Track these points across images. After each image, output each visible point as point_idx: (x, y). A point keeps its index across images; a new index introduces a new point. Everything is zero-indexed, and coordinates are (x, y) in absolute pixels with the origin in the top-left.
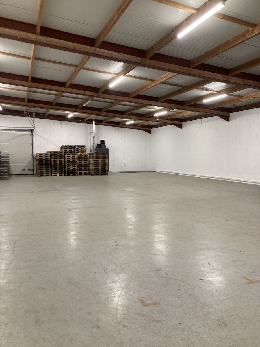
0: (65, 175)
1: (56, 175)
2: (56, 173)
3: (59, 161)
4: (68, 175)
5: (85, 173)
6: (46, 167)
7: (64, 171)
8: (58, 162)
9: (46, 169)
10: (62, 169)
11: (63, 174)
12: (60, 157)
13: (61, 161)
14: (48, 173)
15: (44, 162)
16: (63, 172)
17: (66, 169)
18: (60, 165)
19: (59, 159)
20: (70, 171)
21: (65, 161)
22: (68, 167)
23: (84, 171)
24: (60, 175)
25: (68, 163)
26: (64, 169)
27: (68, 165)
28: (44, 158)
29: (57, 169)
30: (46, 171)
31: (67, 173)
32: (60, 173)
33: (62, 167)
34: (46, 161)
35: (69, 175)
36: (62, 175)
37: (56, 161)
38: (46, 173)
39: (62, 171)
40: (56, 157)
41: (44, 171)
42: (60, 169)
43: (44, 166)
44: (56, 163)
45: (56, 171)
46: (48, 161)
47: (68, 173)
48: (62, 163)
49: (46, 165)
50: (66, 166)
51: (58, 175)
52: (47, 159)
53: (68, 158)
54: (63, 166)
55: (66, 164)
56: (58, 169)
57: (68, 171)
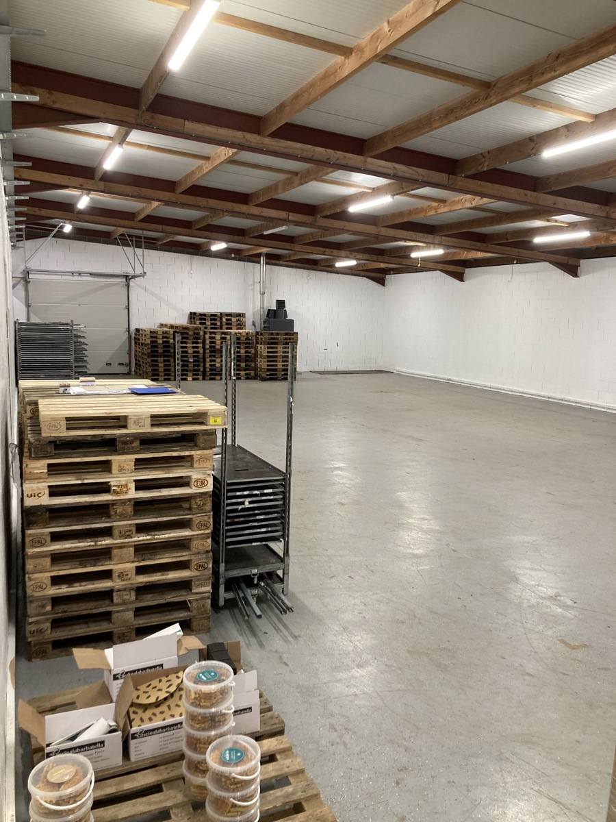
0: (204, 379)
1: (186, 379)
2: (186, 375)
3: (193, 347)
4: (211, 379)
5: (246, 374)
6: (165, 361)
7: (202, 369)
8: (190, 351)
9: (165, 365)
10: (198, 366)
11: (201, 377)
12: (195, 338)
13: (197, 347)
14: (169, 375)
15: (160, 351)
16: (200, 373)
17: (208, 365)
18: (194, 357)
19: (193, 343)
20: (215, 370)
21: (204, 348)
22: (211, 361)
23: (245, 370)
24: (194, 379)
25: (211, 352)
26: (202, 365)
27: (210, 356)
28: (160, 341)
29: (187, 366)
30: (165, 370)
31: (208, 374)
32: (194, 375)
33: (198, 361)
34: (164, 347)
35: (214, 379)
36: (197, 379)
37: (186, 347)
38: (165, 375)
39: (199, 370)
40: (187, 338)
41: (161, 369)
42: (194, 366)
43: (161, 359)
44: (186, 352)
45: (186, 370)
46: (169, 347)
47: (211, 374)
48: (198, 352)
49: (165, 356)
50: (208, 360)
51: (190, 378)
52: (168, 342)
53: (210, 342)
54: (202, 360)
55: (207, 355)
56: (191, 365)
57: (211, 370)
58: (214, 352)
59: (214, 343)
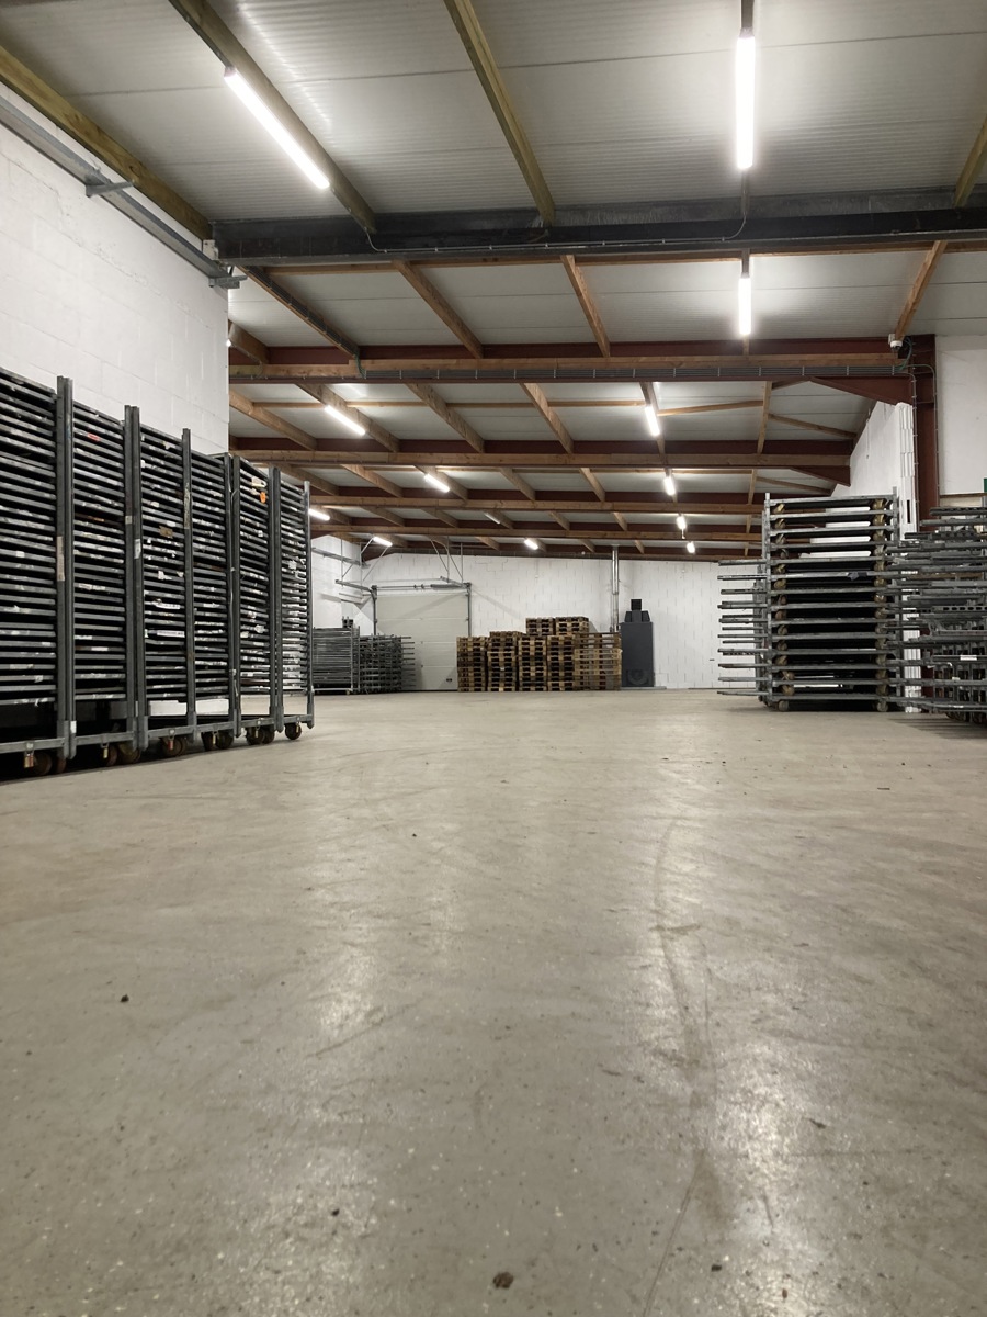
0: (517, 690)
1: (497, 690)
2: (498, 685)
3: (505, 655)
4: (525, 690)
5: (566, 684)
6: (475, 670)
7: (514, 679)
8: (502, 659)
9: (475, 675)
10: (511, 675)
11: (513, 688)
12: (507, 645)
13: (509, 655)
14: (480, 685)
15: (470, 659)
16: (513, 683)
17: (521, 674)
18: (506, 665)
19: (506, 650)
20: (529, 680)
21: (516, 654)
22: (524, 670)
23: (565, 680)
24: (506, 690)
25: (524, 659)
26: (514, 674)
27: (524, 664)
28: (470, 649)
29: (498, 675)
30: (476, 680)
31: (521, 684)
32: (506, 685)
33: (511, 670)
34: (475, 655)
35: (528, 690)
36: (510, 690)
37: (497, 655)
38: (476, 685)
39: (511, 680)
40: (498, 645)
41: (472, 679)
42: (506, 675)
43: (471, 668)
44: (498, 660)
45: (498, 680)
46: (479, 655)
47: (524, 685)
48: (510, 660)
49: (475, 665)
50: (521, 668)
51: (501, 689)
52: (479, 650)
53: (524, 649)
54: (514, 669)
55: (520, 663)
56: (502, 675)
57: (524, 680)
58: (528, 659)
59: (528, 649)
